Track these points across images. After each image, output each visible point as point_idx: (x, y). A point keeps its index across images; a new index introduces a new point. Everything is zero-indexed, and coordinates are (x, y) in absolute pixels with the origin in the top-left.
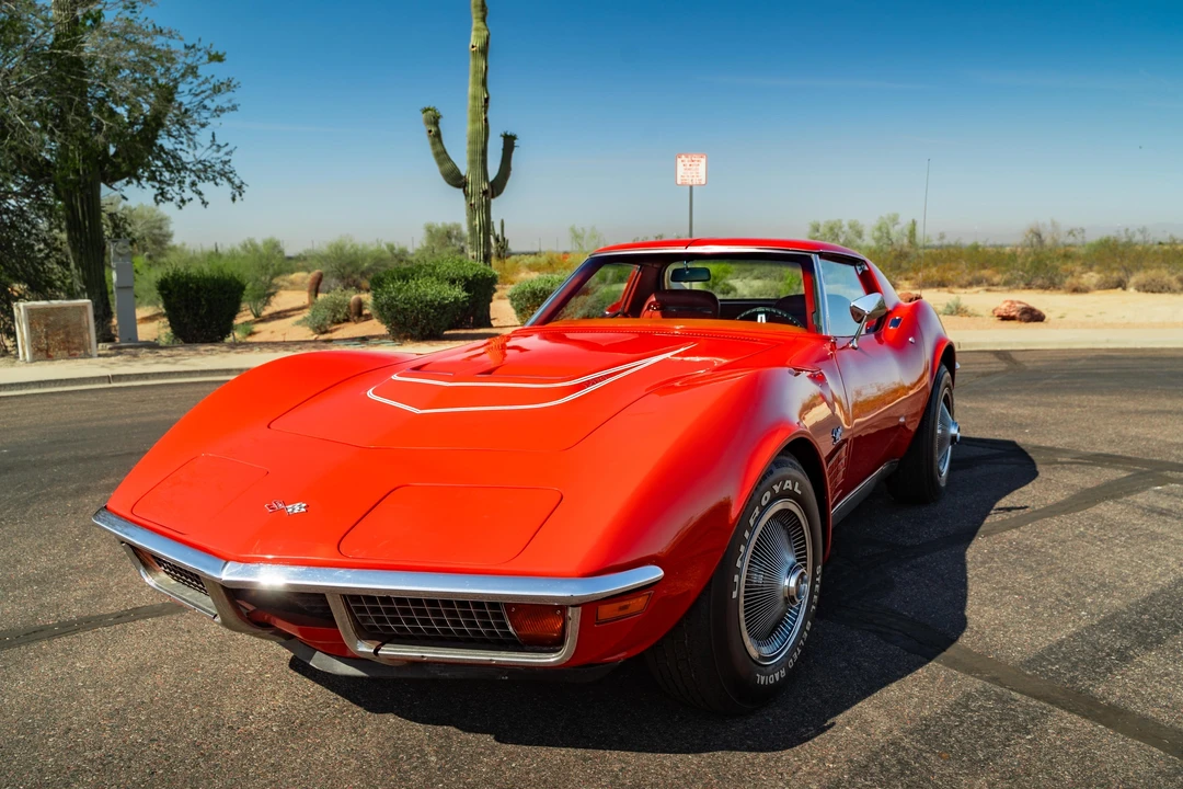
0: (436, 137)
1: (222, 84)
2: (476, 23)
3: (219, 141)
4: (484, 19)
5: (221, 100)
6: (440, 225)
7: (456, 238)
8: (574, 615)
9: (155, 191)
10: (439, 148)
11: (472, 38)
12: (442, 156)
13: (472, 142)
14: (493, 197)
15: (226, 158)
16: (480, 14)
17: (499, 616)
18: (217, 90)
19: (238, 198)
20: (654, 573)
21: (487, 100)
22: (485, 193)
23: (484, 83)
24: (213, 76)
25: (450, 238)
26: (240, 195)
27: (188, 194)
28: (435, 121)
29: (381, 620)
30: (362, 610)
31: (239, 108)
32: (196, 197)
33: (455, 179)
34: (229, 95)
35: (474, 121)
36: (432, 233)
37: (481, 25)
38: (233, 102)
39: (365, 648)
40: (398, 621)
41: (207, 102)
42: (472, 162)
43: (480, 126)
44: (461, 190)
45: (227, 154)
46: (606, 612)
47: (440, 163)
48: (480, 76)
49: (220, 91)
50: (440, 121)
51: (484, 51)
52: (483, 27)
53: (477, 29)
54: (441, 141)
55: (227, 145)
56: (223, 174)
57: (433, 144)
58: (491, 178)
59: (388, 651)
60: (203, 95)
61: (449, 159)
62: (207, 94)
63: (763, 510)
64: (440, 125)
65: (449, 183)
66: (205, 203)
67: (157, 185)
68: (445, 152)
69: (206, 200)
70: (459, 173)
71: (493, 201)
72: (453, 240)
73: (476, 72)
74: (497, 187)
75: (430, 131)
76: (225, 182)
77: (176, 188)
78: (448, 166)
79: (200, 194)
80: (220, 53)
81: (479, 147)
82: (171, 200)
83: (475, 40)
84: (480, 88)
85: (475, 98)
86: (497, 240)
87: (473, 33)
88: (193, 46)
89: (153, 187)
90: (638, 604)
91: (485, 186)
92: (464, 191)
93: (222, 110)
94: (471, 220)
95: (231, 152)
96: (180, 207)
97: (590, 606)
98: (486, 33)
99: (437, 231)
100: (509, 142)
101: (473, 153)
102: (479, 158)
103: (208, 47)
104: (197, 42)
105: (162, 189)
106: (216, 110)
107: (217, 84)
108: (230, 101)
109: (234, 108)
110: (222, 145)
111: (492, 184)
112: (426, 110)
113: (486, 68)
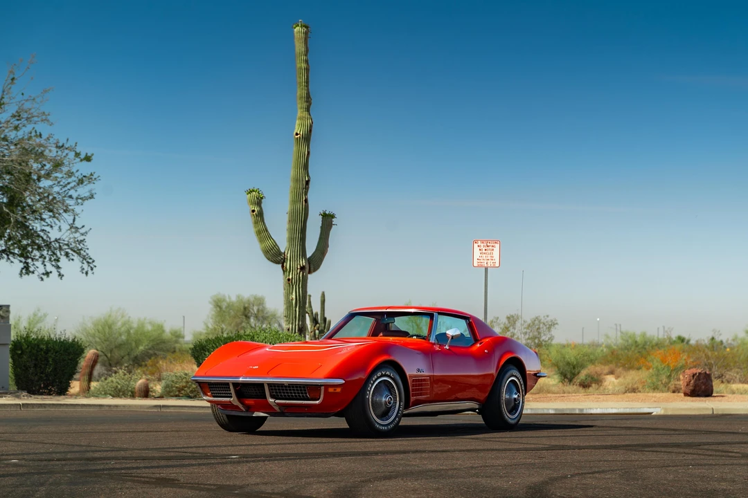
0: (259, 216)
1: (84, 176)
2: (300, 113)
3: (77, 224)
4: (308, 109)
5: (83, 191)
6: (234, 299)
7: (256, 317)
8: (323, 388)
9: (22, 265)
10: (261, 227)
11: (297, 127)
12: (263, 233)
13: (292, 220)
14: (310, 272)
15: (81, 238)
16: (305, 105)
17: (305, 390)
18: (81, 182)
19: (90, 272)
20: (342, 381)
21: (307, 183)
22: (303, 268)
23: (306, 167)
24: (77, 171)
25: (247, 317)
26: (92, 269)
27: (49, 268)
28: (259, 202)
29: (276, 392)
30: (272, 389)
31: (95, 196)
32: (54, 270)
33: (275, 256)
34: (90, 186)
35: (294, 202)
36: (220, 306)
37: (305, 114)
38: (93, 192)
39: (271, 400)
40: (280, 393)
41: (72, 192)
42: (291, 240)
43: (300, 206)
44: (280, 265)
45: (82, 234)
46: (331, 390)
47: (261, 241)
48: (303, 161)
49: (82, 183)
50: (263, 200)
51: (307, 138)
52: (307, 116)
53: (301, 118)
54: (263, 220)
55: (83, 226)
56: (78, 252)
57: (256, 223)
58: (309, 255)
59: (276, 401)
60: (69, 187)
61: (270, 237)
62: (72, 185)
63: (378, 378)
64: (263, 205)
65: (269, 259)
66: (61, 276)
67: (23, 259)
68: (267, 231)
69: (62, 271)
70: (279, 250)
71: (309, 275)
72: (252, 320)
73: (299, 157)
74: (314, 264)
75: (253, 211)
76: (76, 257)
77: (39, 264)
78: (269, 243)
79: (58, 267)
80: (89, 155)
81: (299, 226)
82: (33, 272)
83: (299, 129)
84: (302, 171)
85: (297, 180)
86: (315, 321)
87: (297, 122)
88: (63, 146)
89: (21, 261)
90: (339, 390)
91: (303, 262)
92: (283, 266)
93: (83, 199)
94: (288, 294)
95: (86, 233)
96: (42, 279)
97: (327, 386)
98: (310, 121)
99: (230, 306)
100: (328, 220)
101: (291, 231)
102: (298, 235)
103: (74, 145)
104: (65, 142)
105: (27, 263)
106: (77, 198)
107: (80, 177)
108: (90, 191)
109: (92, 197)
110: (79, 227)
111: (309, 261)
112: (250, 192)
113: (309, 153)
